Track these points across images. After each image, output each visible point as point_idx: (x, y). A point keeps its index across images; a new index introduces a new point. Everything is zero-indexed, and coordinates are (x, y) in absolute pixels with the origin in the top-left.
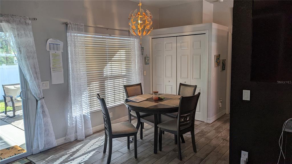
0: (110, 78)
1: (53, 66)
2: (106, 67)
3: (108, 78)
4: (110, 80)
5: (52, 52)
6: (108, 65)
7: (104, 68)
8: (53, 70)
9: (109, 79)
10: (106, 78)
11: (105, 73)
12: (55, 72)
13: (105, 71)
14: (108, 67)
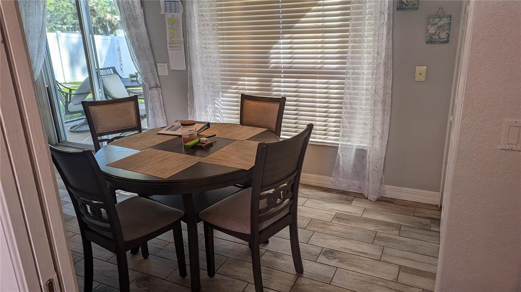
0: (285, 72)
1: (170, 39)
2: (275, 46)
3: (280, 72)
4: (285, 77)
5: (168, 16)
6: (281, 41)
7: (270, 48)
8: (170, 47)
9: (282, 75)
10: (276, 72)
11: (273, 61)
12: (173, 50)
13: (272, 56)
14: (282, 46)
